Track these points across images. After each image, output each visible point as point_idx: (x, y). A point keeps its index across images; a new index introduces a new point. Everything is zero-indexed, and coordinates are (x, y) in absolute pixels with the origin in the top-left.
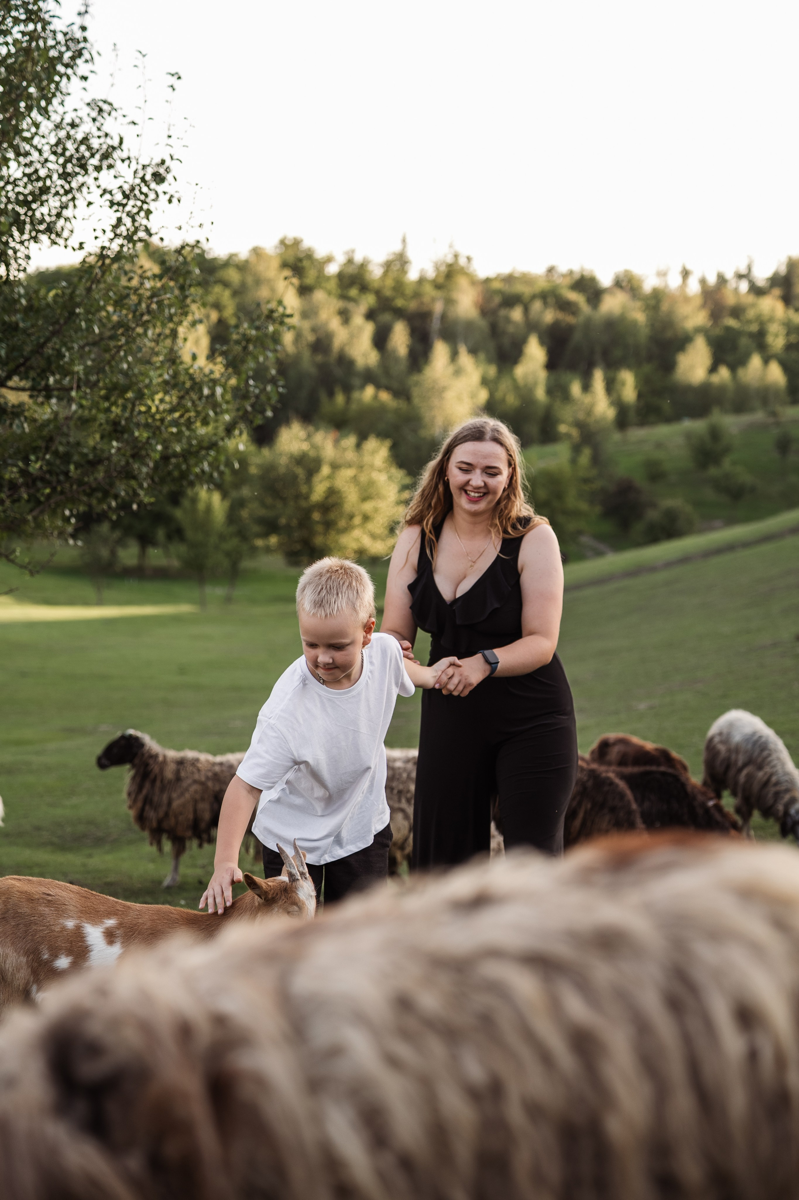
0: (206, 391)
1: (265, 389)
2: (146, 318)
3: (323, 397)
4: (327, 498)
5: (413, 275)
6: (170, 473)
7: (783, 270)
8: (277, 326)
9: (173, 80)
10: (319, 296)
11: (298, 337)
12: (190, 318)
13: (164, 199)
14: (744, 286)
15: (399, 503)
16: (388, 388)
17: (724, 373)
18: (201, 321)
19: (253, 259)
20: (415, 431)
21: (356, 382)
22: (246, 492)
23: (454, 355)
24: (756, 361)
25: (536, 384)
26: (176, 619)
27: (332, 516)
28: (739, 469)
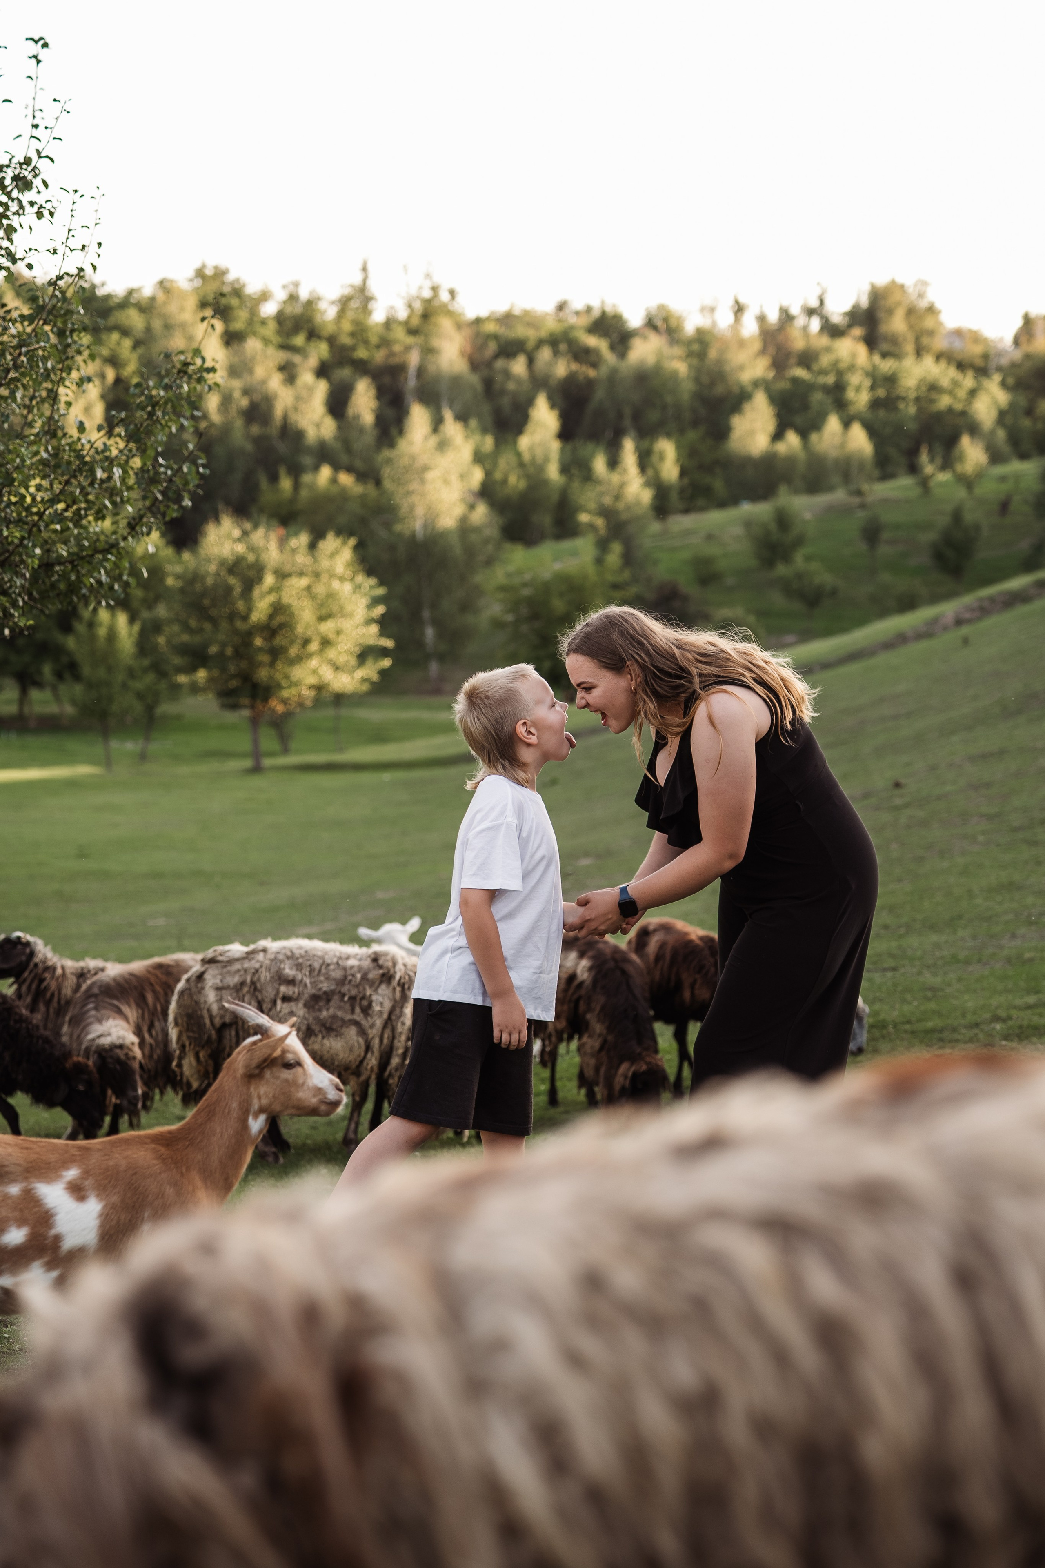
0: (100, 474)
1: (181, 468)
2: (12, 375)
3: (264, 483)
4: (271, 617)
5: (378, 316)
6: (53, 586)
7: (865, 302)
8: (194, 384)
9: (36, 49)
10: (252, 345)
11: (226, 400)
12: (75, 375)
13: (31, 211)
14: (815, 324)
15: (369, 621)
16: (349, 469)
17: (792, 439)
18: (89, 380)
19: (161, 296)
20: (388, 525)
21: (308, 461)
22: (162, 611)
23: (437, 423)
24: (833, 423)
25: (547, 460)
26: (71, 784)
27: (278, 641)
28: (814, 566)
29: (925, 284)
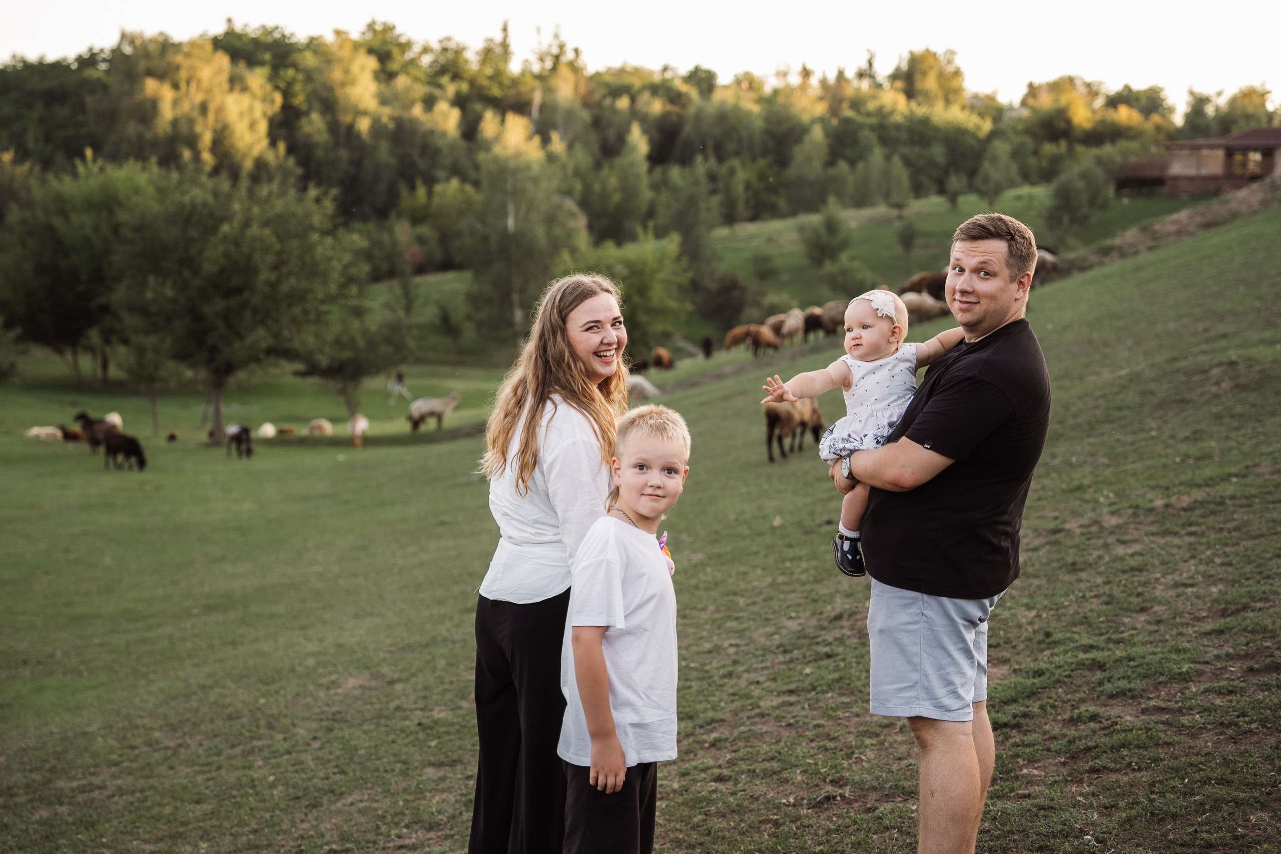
3: (404, 191)
5: (514, 66)
7: (905, 66)
10: (402, 81)
11: (376, 124)
14: (866, 83)
17: (843, 166)
19: (336, 44)
21: (441, 174)
24: (878, 155)
25: (638, 176)
28: (856, 264)
29: (952, 53)
